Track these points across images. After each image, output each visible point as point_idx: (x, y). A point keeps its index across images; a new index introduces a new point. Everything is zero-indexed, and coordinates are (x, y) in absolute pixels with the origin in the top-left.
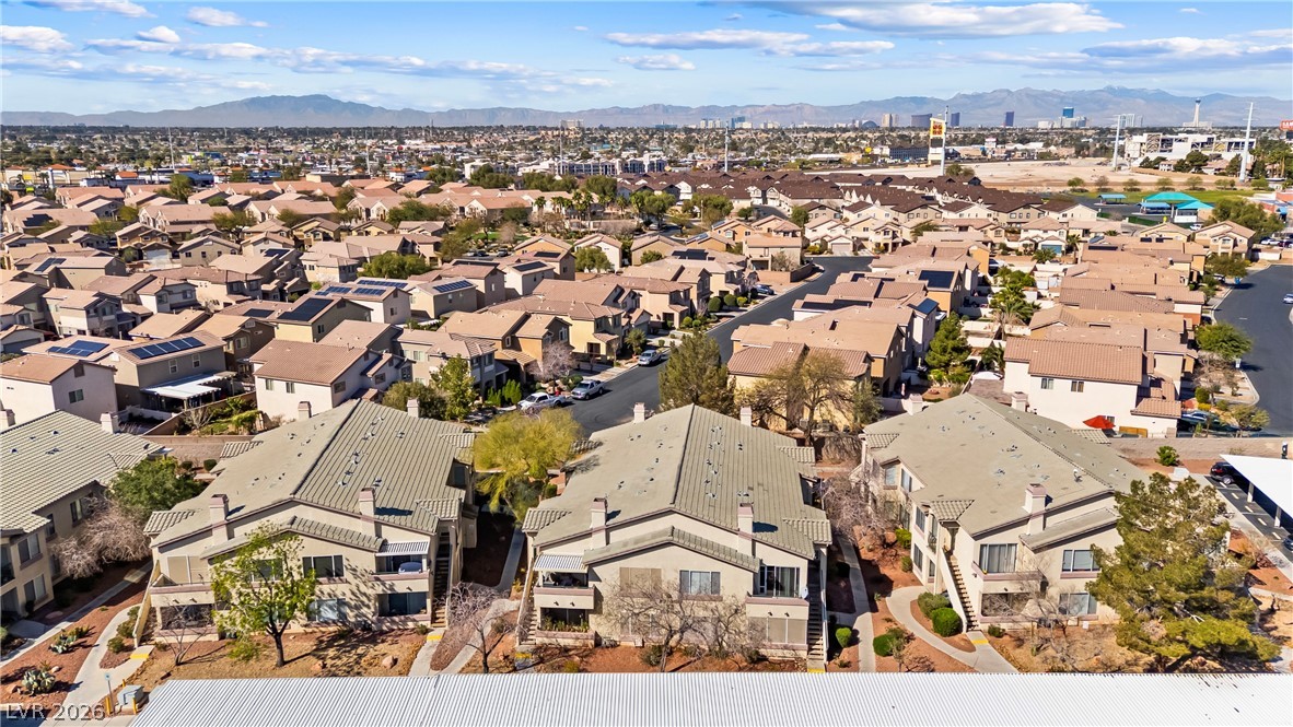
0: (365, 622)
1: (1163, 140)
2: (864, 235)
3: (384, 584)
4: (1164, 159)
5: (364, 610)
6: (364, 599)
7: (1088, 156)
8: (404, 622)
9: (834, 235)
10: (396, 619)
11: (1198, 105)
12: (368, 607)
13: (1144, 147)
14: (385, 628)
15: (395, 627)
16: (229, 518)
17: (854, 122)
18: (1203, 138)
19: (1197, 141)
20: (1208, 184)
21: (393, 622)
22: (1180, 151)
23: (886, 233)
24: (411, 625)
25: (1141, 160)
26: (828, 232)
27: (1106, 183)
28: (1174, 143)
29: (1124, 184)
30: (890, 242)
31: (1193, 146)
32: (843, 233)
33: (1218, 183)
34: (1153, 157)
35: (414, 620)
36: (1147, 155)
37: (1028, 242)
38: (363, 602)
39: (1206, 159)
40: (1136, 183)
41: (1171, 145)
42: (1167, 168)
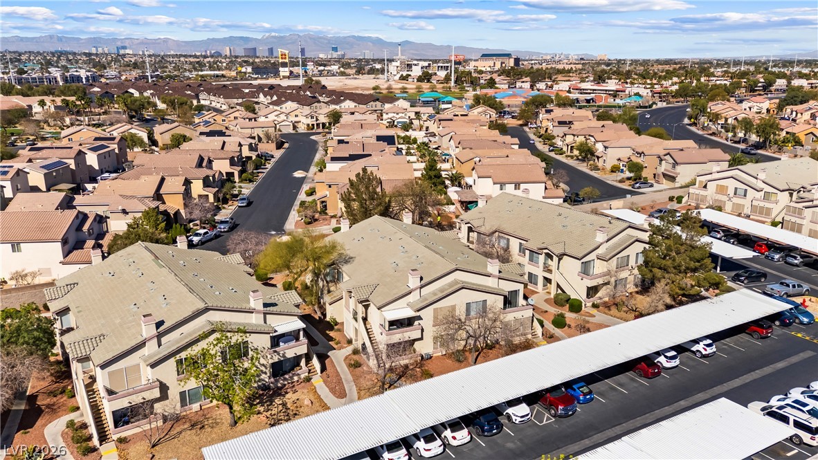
0: (264, 384)
1: (408, 65)
2: (297, 119)
3: (279, 354)
4: (410, 75)
5: (263, 376)
6: (263, 368)
7: (364, 74)
8: (292, 378)
9: (280, 120)
10: (287, 376)
11: (400, 47)
12: (265, 373)
13: (399, 68)
14: (279, 385)
15: (286, 383)
16: (159, 330)
17: (206, 51)
18: (426, 64)
19: (424, 65)
20: (438, 89)
21: (285, 379)
22: (417, 72)
23: (312, 117)
24: (296, 378)
25: (399, 76)
26: (276, 118)
27: (391, 89)
28: (413, 66)
29: (400, 89)
30: (315, 123)
31: (422, 68)
32: (285, 118)
33: (443, 88)
34: (405, 74)
35: (298, 375)
36: (401, 73)
37: (389, 120)
38: (262, 371)
39: (431, 75)
40: (406, 88)
41: (411, 67)
42: (412, 80)
